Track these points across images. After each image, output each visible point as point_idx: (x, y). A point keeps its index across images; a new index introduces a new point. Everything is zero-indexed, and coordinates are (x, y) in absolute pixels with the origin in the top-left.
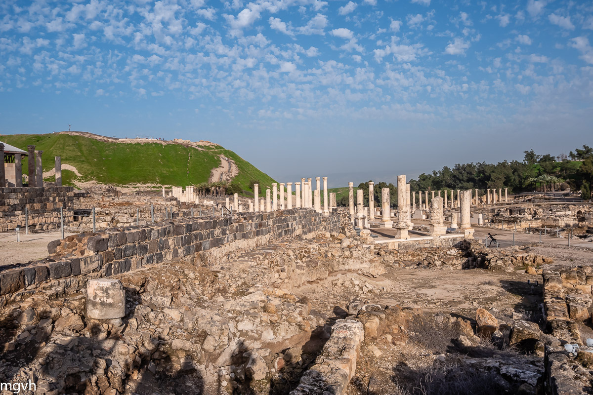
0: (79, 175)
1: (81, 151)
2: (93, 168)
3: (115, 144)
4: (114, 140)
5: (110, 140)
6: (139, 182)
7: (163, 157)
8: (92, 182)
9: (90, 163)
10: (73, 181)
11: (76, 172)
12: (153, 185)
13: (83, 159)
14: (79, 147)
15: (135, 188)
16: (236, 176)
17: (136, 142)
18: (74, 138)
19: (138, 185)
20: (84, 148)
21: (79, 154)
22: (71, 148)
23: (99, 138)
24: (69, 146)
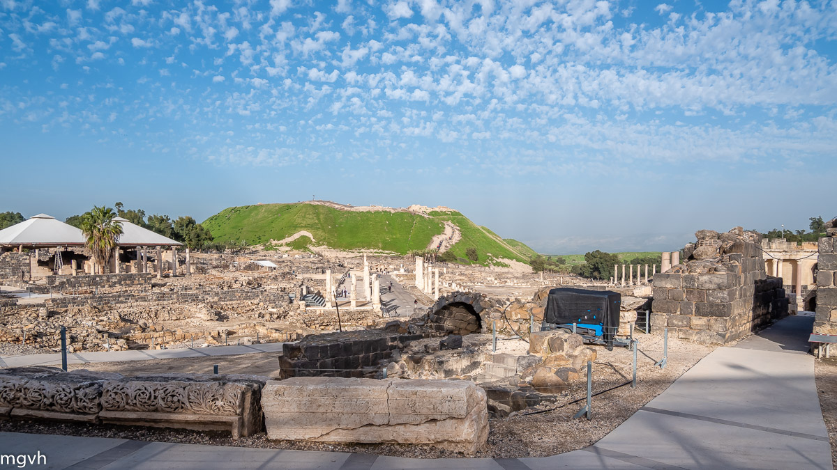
0: (313, 240)
1: (319, 219)
2: (326, 235)
3: (349, 212)
4: (349, 209)
5: (346, 209)
6: (363, 248)
7: (390, 225)
8: (323, 246)
9: (324, 230)
10: (308, 246)
11: (312, 238)
12: (375, 251)
13: (320, 226)
14: (317, 215)
15: (359, 253)
16: (456, 243)
17: (367, 210)
18: (315, 207)
19: (363, 250)
20: (322, 217)
21: (317, 221)
22: (311, 216)
23: (337, 206)
24: (309, 214)
